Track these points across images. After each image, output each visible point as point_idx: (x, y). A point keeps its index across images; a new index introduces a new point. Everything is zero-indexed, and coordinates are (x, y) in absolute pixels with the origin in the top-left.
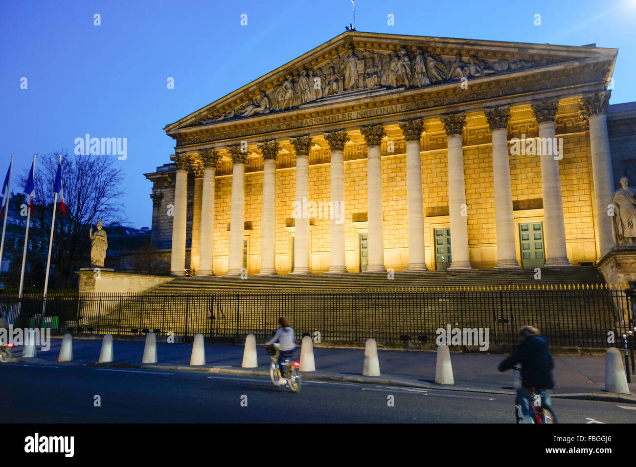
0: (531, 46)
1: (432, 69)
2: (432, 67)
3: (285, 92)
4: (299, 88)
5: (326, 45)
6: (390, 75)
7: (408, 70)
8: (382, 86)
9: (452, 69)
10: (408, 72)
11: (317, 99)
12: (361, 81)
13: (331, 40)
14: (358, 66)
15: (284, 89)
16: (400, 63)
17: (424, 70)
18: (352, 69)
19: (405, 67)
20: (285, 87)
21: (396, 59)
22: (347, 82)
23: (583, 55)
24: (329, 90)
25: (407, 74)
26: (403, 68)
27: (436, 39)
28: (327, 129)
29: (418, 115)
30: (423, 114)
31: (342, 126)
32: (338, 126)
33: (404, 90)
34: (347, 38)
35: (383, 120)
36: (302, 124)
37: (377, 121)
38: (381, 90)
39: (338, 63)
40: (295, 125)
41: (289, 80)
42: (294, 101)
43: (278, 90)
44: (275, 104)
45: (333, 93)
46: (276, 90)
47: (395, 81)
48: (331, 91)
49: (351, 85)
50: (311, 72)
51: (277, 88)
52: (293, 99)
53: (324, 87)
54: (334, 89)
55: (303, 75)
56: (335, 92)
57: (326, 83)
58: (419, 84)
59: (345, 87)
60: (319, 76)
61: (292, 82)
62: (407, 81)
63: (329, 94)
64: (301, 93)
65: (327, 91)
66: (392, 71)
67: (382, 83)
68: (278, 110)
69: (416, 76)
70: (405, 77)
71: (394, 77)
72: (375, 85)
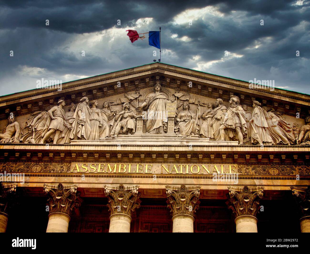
1: (275, 126)
2: (276, 124)
3: (52, 119)
4: (74, 117)
5: (125, 72)
6: (214, 126)
10: (243, 123)
11: (99, 139)
12: (171, 125)
13: (133, 68)
14: (167, 107)
15: (51, 114)
17: (266, 126)
18: (160, 108)
19: (239, 117)
20: (53, 112)
21: (224, 107)
22: (148, 124)
24: (122, 128)
25: (241, 128)
26: (236, 118)
27: (282, 92)
28: (111, 180)
29: (257, 182)
30: (264, 182)
31: (135, 180)
32: (129, 180)
33: (237, 144)
34: (157, 71)
35: (202, 181)
36: (69, 169)
37: (194, 181)
38: (201, 139)
39: (136, 99)
40: (57, 167)
41: (60, 106)
42: (63, 135)
43: (40, 116)
44: (31, 134)
45: (126, 133)
46: (35, 115)
47: (222, 132)
48: (125, 130)
49: (155, 127)
50: (96, 102)
51: (37, 114)
52: (61, 132)
53: (112, 124)
54: (129, 127)
55: (84, 103)
56: (130, 131)
57: (116, 121)
58: (259, 140)
59: (146, 130)
60: (106, 110)
61: (63, 107)
62: (240, 135)
63: (119, 133)
64: (78, 124)
65: (118, 128)
66: (218, 120)
67: (202, 132)
68: (33, 141)
69: (255, 130)
70: (238, 130)
71: (222, 127)
72: (192, 132)
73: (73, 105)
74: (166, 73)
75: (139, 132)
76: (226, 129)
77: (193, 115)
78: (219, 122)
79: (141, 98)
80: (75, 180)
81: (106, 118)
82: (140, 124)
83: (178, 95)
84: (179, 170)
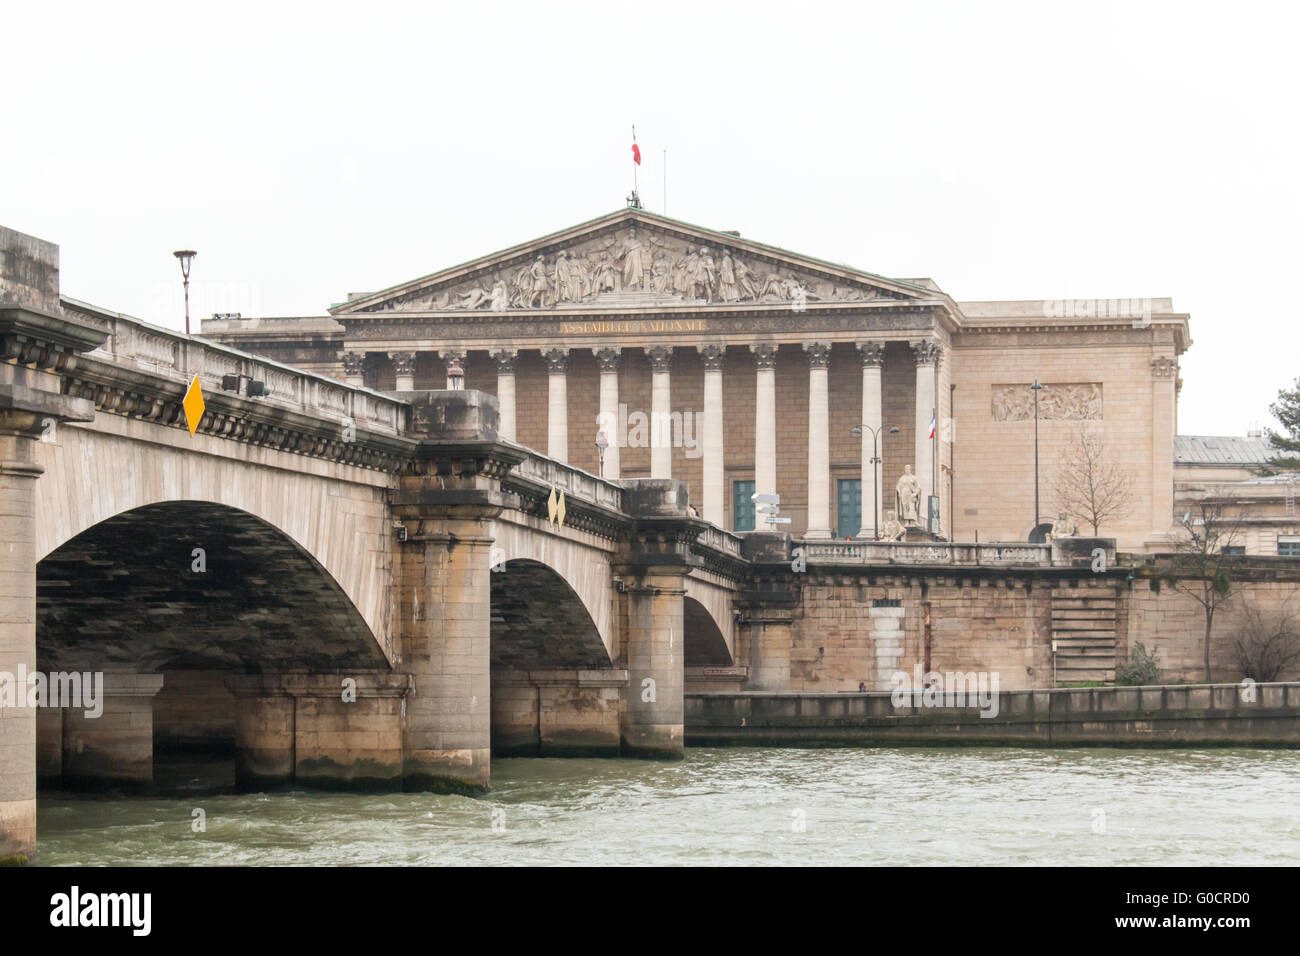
0: (859, 274)
1: (742, 279)
2: (742, 276)
3: (535, 279)
4: (556, 276)
6: (687, 277)
7: (712, 278)
8: (675, 291)
9: (767, 283)
11: (582, 297)
12: (647, 278)
14: (642, 257)
15: (533, 273)
16: (702, 264)
17: (732, 281)
18: (635, 261)
19: (708, 271)
20: (535, 271)
21: (696, 257)
22: (625, 278)
23: (914, 294)
24: (601, 285)
25: (710, 283)
26: (705, 272)
28: (597, 340)
29: (722, 337)
30: (728, 337)
31: (618, 339)
32: (613, 339)
33: (705, 304)
34: (629, 216)
35: (676, 338)
36: (559, 329)
37: (668, 338)
38: (674, 298)
39: (612, 245)
40: (548, 328)
41: (540, 262)
42: (548, 294)
43: (522, 273)
44: (518, 293)
45: (606, 291)
46: (518, 271)
47: (693, 288)
48: (604, 288)
49: (632, 283)
50: (573, 253)
51: (520, 269)
52: (546, 291)
53: (592, 278)
54: (608, 285)
55: (563, 258)
56: (609, 289)
57: (595, 273)
58: (725, 298)
59: (624, 284)
60: (584, 260)
61: (544, 263)
62: (709, 291)
63: (600, 291)
64: (560, 285)
65: (598, 286)
66: (690, 272)
67: (676, 286)
68: (522, 303)
69: (722, 287)
70: (707, 286)
71: (692, 282)
72: (666, 288)
73: (552, 258)
74: (639, 219)
75: (618, 289)
76: (697, 284)
77: (667, 265)
78: (690, 276)
79: (618, 244)
80: (566, 340)
81: (585, 271)
82: (618, 278)
83: (653, 239)
84: (655, 327)
